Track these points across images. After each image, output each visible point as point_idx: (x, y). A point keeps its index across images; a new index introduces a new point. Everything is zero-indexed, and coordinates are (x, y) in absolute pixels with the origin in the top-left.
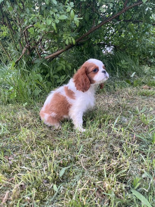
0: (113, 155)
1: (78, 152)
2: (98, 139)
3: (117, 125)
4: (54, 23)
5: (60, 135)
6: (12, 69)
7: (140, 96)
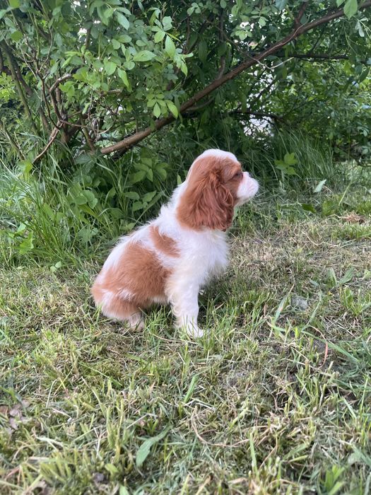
0: (273, 401)
1: (185, 392)
2: (236, 357)
3: (282, 316)
4: (122, 69)
5: (140, 345)
6: (26, 177)
7: (338, 241)
